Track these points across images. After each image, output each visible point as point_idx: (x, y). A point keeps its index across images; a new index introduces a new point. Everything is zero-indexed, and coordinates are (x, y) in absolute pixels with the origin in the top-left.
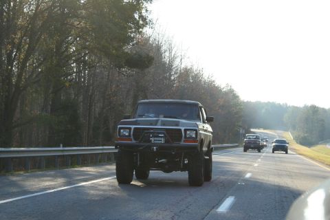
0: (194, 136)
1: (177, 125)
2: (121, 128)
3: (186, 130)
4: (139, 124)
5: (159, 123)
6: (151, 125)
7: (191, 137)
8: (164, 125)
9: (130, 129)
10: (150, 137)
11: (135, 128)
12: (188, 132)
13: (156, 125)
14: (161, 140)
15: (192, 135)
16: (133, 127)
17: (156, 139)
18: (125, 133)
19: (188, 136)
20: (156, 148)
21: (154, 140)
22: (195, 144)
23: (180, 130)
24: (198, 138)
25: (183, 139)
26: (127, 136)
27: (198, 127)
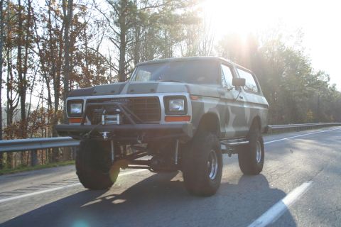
0: (181, 108)
1: (153, 91)
2: (69, 102)
3: (166, 99)
4: (95, 93)
5: (125, 89)
6: (113, 92)
7: (177, 111)
8: (132, 91)
9: (81, 101)
10: (102, 114)
11: (89, 101)
12: (171, 102)
13: (119, 94)
14: (116, 119)
15: (179, 107)
16: (85, 98)
17: (108, 117)
18: (77, 110)
19: (170, 110)
20: (107, 134)
21: (106, 119)
22: (184, 122)
23: (157, 99)
24: (190, 112)
25: (163, 115)
26: (79, 114)
27: (189, 92)
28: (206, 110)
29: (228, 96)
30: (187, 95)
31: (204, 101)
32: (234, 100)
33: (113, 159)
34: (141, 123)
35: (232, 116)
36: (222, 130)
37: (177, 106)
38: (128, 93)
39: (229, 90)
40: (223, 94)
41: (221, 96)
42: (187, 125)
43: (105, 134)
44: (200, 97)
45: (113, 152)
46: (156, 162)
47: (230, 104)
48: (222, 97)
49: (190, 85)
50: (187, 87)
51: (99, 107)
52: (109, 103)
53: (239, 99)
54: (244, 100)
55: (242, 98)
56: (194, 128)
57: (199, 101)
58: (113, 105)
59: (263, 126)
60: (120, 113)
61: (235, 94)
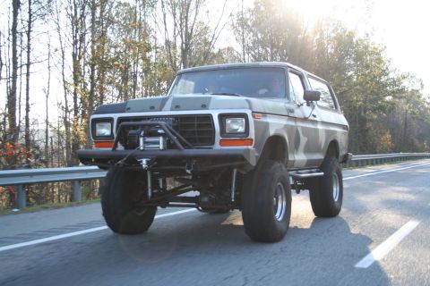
0: (241, 129)
1: (204, 107)
2: (95, 121)
3: (223, 117)
4: (129, 110)
5: (169, 104)
6: (152, 108)
7: (235, 133)
8: (177, 107)
9: (110, 120)
10: (139, 136)
11: (121, 120)
12: (229, 121)
13: (161, 110)
14: (158, 143)
15: (239, 127)
16: (115, 116)
17: (148, 139)
18: (104, 130)
19: (227, 131)
20: (148, 162)
21: (145, 143)
22: (245, 147)
23: (209, 117)
24: (252, 135)
25: (218, 138)
26: (107, 136)
27: (251, 108)
28: (272, 132)
29: (298, 113)
30: (249, 112)
31: (270, 120)
32: (305, 119)
33: (150, 194)
34: (190, 148)
35: (303, 140)
36: (291, 158)
37: (235, 127)
38: (172, 110)
39: (299, 106)
40: (292, 111)
41: (289, 115)
42: (248, 150)
43: (144, 161)
44: (264, 114)
45: (149, 185)
46: (206, 199)
47: (300, 124)
48: (291, 115)
49: (251, 99)
50: (248, 101)
51: (135, 127)
52: (149, 122)
53: (312, 118)
54: (318, 119)
55: (315, 116)
56: (257, 154)
57: (263, 120)
58: (154, 125)
59: (342, 153)
60: (164, 135)
61: (307, 111)
